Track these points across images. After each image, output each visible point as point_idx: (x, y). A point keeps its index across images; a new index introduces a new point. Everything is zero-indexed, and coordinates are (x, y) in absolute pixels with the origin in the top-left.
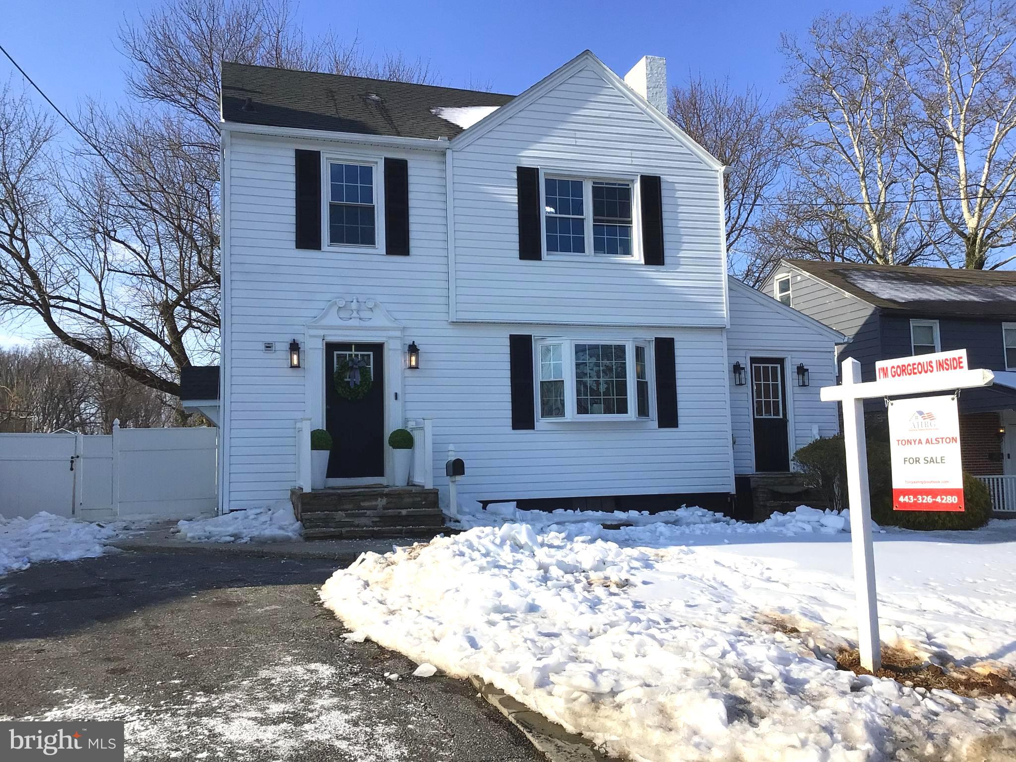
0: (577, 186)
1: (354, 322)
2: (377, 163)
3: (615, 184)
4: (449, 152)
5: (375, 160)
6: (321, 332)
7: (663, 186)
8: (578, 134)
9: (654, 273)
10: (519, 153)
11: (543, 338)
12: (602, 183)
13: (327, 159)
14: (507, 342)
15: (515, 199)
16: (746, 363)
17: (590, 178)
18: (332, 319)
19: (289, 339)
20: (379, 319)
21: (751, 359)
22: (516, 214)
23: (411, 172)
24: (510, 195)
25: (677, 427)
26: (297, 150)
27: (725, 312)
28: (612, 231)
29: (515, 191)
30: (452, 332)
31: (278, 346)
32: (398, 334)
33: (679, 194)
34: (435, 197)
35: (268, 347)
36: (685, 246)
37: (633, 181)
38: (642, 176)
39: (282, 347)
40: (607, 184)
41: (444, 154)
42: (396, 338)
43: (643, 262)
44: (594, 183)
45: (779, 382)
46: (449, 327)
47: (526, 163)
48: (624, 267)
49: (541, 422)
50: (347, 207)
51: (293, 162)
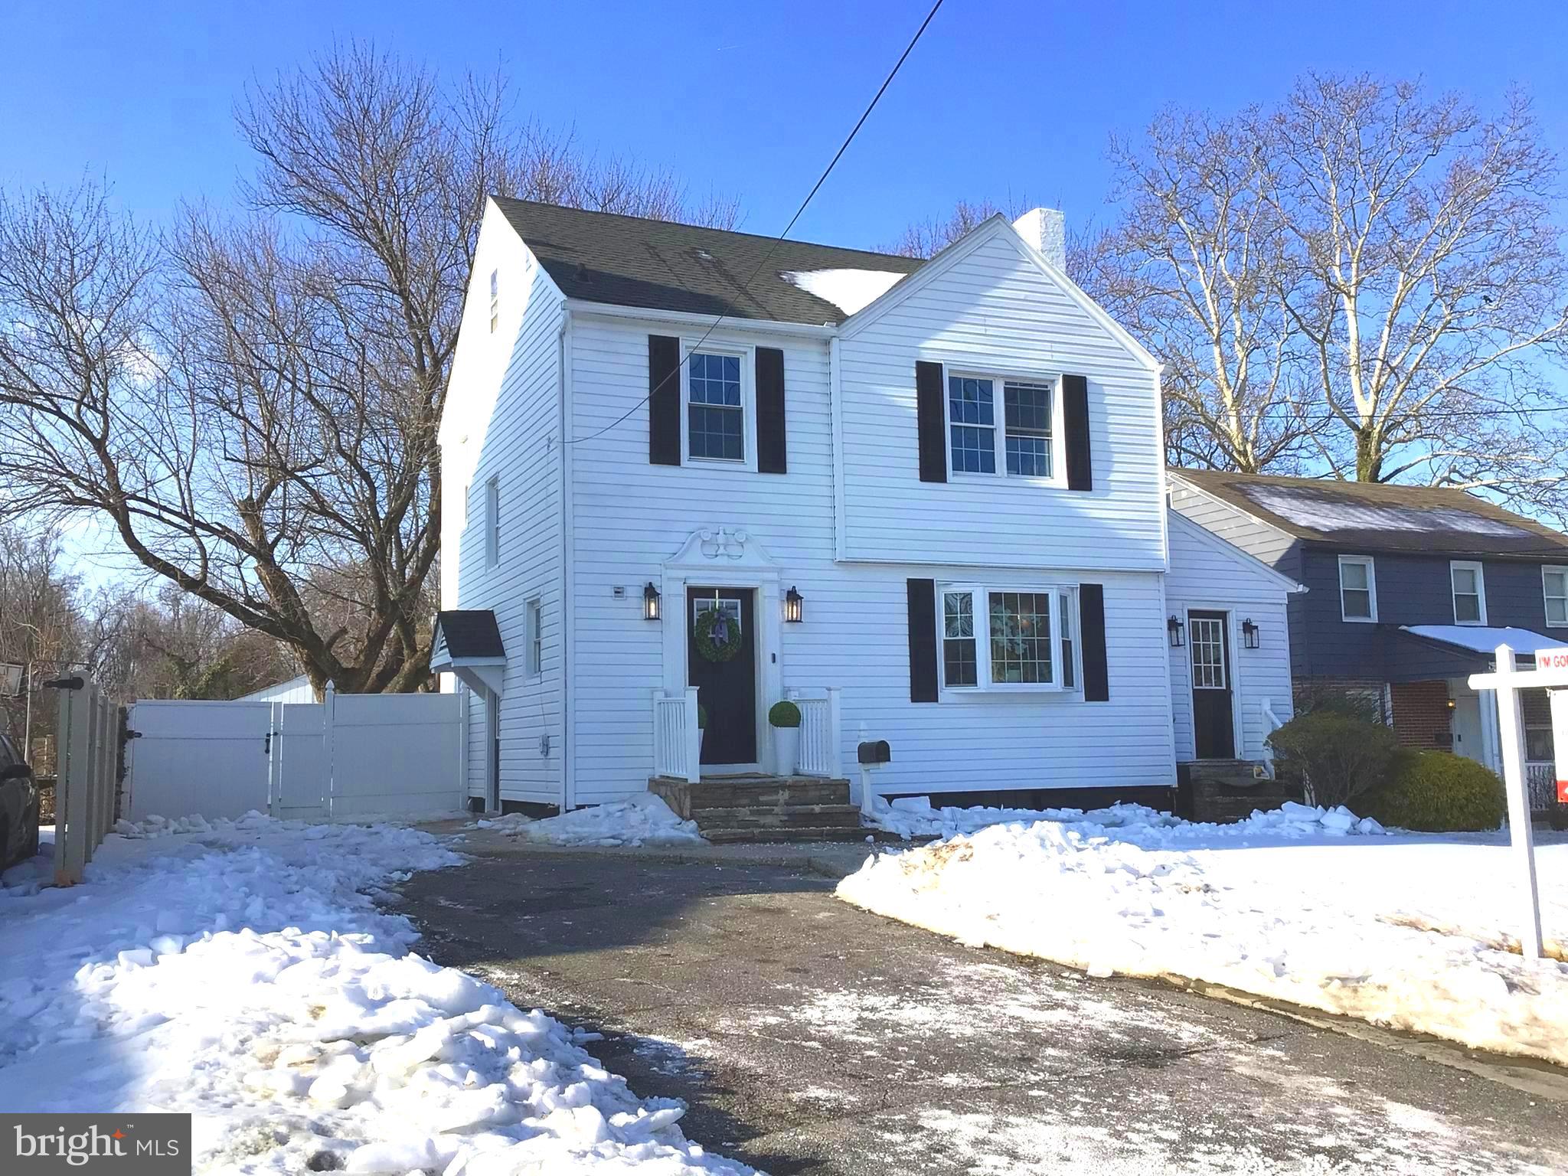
0: (986, 388)
1: (721, 561)
2: (745, 353)
3: (1031, 385)
4: (835, 341)
5: (743, 349)
6: (683, 574)
7: (1089, 389)
8: (990, 321)
9: (1079, 501)
10: (919, 343)
11: (947, 584)
12: (1016, 384)
13: (687, 347)
14: (905, 588)
15: (914, 403)
16: (1183, 617)
17: (1003, 377)
18: (695, 557)
19: (643, 581)
20: (751, 557)
21: (1190, 612)
22: (916, 423)
23: (788, 365)
24: (908, 398)
25: (1107, 700)
26: (651, 337)
27: (1163, 552)
28: (1027, 445)
29: (914, 393)
30: (839, 573)
31: (630, 592)
32: (774, 576)
33: (1108, 400)
34: (818, 398)
35: (618, 592)
36: (1116, 467)
37: (1053, 381)
38: (1065, 377)
39: (635, 593)
40: (1021, 385)
41: (827, 343)
42: (772, 581)
43: (1066, 486)
44: (1006, 383)
45: (1222, 643)
46: (835, 567)
47: (929, 357)
48: (1044, 493)
49: (946, 693)
50: (709, 409)
51: (645, 351)
